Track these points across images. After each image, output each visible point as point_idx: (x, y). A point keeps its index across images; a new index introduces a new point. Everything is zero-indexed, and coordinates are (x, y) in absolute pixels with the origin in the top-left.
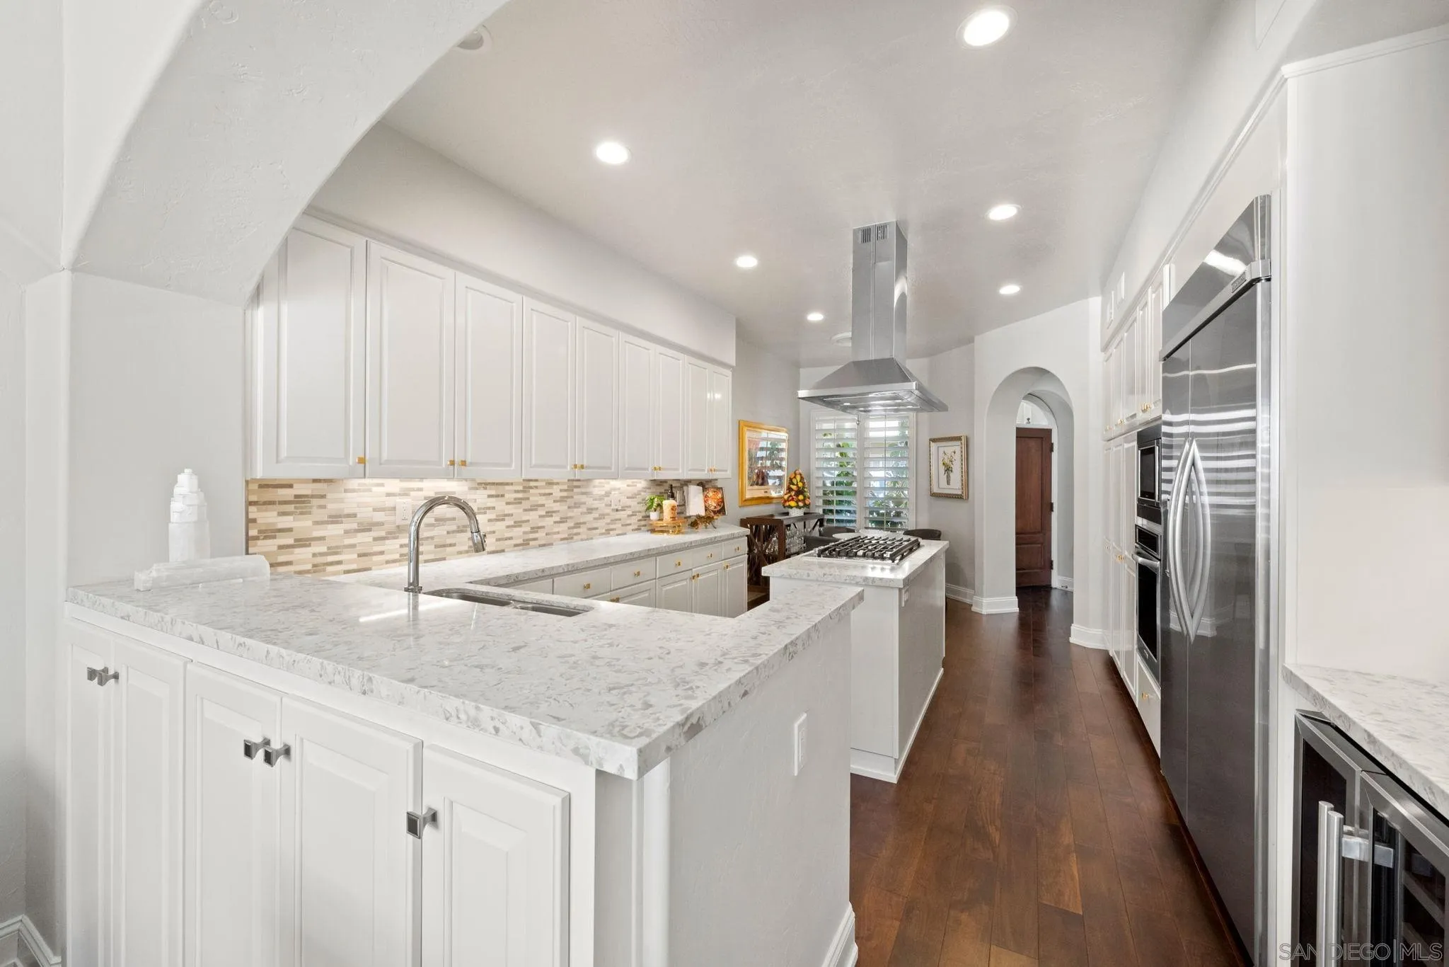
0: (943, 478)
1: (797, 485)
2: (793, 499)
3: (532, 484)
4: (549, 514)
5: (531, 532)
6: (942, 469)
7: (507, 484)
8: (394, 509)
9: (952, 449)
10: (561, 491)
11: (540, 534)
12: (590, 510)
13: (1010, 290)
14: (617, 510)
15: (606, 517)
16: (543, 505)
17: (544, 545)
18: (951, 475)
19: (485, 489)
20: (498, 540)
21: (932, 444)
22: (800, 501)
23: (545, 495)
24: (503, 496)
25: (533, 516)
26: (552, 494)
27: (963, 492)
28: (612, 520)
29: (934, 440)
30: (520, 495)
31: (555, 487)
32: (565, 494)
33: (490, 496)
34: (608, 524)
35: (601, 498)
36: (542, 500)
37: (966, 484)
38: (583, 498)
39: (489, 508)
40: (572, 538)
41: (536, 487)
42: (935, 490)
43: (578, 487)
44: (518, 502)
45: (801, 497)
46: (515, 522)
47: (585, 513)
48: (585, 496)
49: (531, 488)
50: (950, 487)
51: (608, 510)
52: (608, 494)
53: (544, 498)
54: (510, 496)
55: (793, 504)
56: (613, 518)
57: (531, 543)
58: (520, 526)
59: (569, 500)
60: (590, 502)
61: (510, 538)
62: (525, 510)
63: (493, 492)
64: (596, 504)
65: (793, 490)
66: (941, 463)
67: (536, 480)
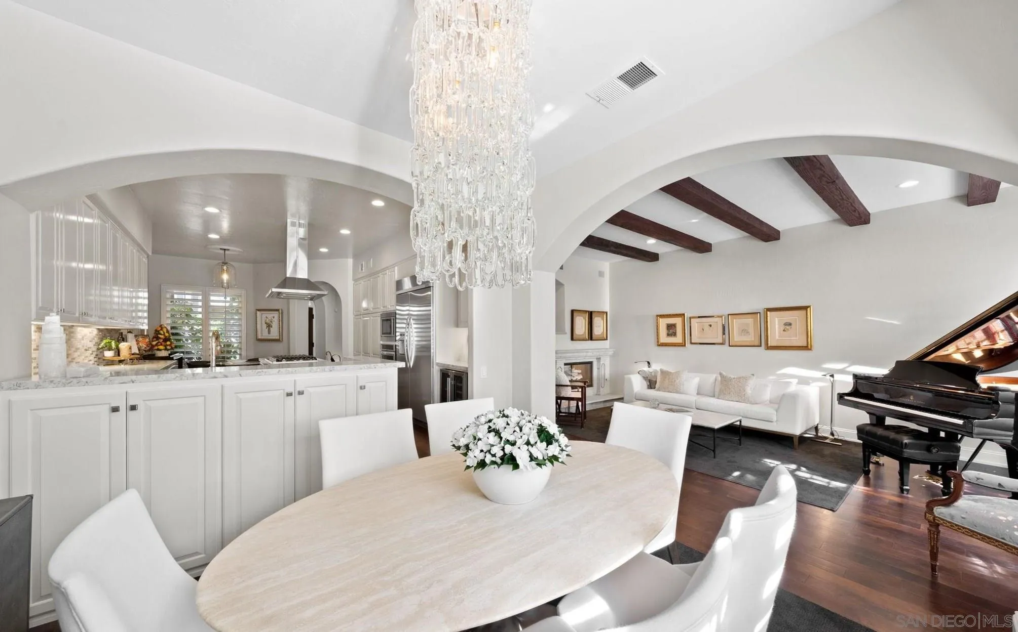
0: (266, 330)
1: (164, 335)
2: (161, 345)
6: (265, 326)
9: (273, 315)
13: (324, 250)
18: (271, 329)
21: (258, 312)
22: (168, 345)
27: (280, 338)
29: (259, 310)
37: (281, 333)
42: (259, 337)
45: (168, 343)
50: (269, 335)
55: (161, 347)
65: (160, 338)
66: (264, 323)
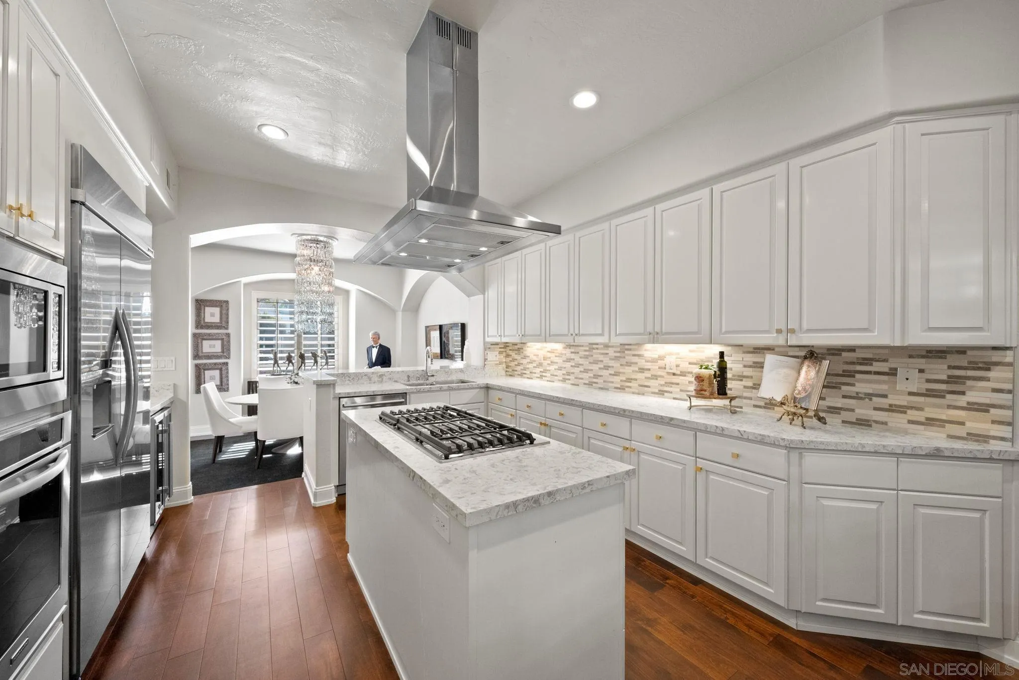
3: (595, 346)
4: (607, 368)
5: (594, 378)
7: (580, 346)
8: (538, 355)
10: (615, 352)
11: (600, 380)
12: (642, 370)
14: (674, 374)
15: (659, 379)
16: (602, 361)
17: (602, 389)
19: (570, 348)
20: (576, 378)
23: (603, 354)
24: (578, 353)
25: (595, 367)
26: (608, 354)
28: (666, 383)
30: (587, 353)
31: (610, 349)
32: (618, 354)
33: (572, 353)
34: (661, 385)
35: (654, 361)
36: (601, 358)
38: (635, 359)
39: (571, 359)
40: (624, 389)
41: (597, 349)
43: (630, 350)
44: (586, 357)
46: (584, 369)
47: (637, 372)
48: (637, 357)
49: (594, 349)
51: (660, 373)
52: (661, 358)
53: (602, 356)
54: (582, 353)
56: (668, 381)
57: (594, 385)
58: (587, 373)
59: (621, 359)
60: (642, 363)
61: (582, 379)
62: (590, 363)
63: (573, 350)
64: (648, 365)
67: (597, 344)
